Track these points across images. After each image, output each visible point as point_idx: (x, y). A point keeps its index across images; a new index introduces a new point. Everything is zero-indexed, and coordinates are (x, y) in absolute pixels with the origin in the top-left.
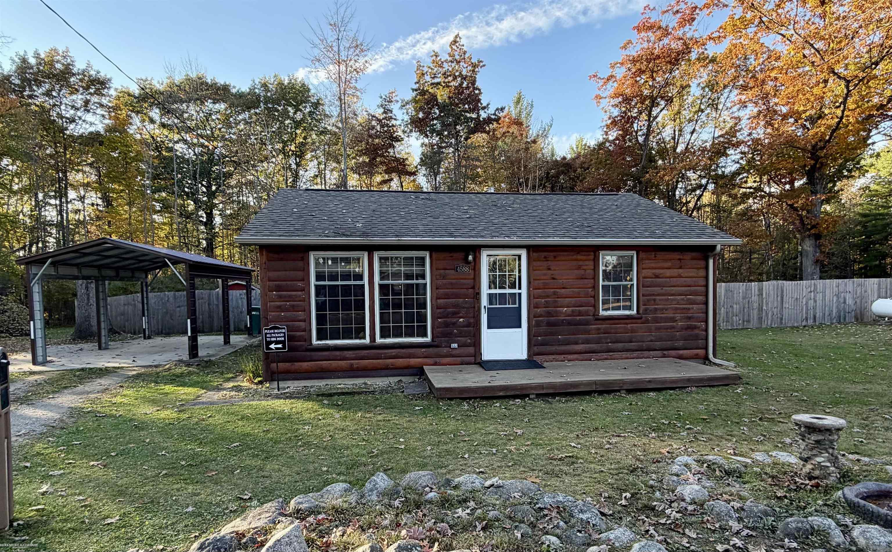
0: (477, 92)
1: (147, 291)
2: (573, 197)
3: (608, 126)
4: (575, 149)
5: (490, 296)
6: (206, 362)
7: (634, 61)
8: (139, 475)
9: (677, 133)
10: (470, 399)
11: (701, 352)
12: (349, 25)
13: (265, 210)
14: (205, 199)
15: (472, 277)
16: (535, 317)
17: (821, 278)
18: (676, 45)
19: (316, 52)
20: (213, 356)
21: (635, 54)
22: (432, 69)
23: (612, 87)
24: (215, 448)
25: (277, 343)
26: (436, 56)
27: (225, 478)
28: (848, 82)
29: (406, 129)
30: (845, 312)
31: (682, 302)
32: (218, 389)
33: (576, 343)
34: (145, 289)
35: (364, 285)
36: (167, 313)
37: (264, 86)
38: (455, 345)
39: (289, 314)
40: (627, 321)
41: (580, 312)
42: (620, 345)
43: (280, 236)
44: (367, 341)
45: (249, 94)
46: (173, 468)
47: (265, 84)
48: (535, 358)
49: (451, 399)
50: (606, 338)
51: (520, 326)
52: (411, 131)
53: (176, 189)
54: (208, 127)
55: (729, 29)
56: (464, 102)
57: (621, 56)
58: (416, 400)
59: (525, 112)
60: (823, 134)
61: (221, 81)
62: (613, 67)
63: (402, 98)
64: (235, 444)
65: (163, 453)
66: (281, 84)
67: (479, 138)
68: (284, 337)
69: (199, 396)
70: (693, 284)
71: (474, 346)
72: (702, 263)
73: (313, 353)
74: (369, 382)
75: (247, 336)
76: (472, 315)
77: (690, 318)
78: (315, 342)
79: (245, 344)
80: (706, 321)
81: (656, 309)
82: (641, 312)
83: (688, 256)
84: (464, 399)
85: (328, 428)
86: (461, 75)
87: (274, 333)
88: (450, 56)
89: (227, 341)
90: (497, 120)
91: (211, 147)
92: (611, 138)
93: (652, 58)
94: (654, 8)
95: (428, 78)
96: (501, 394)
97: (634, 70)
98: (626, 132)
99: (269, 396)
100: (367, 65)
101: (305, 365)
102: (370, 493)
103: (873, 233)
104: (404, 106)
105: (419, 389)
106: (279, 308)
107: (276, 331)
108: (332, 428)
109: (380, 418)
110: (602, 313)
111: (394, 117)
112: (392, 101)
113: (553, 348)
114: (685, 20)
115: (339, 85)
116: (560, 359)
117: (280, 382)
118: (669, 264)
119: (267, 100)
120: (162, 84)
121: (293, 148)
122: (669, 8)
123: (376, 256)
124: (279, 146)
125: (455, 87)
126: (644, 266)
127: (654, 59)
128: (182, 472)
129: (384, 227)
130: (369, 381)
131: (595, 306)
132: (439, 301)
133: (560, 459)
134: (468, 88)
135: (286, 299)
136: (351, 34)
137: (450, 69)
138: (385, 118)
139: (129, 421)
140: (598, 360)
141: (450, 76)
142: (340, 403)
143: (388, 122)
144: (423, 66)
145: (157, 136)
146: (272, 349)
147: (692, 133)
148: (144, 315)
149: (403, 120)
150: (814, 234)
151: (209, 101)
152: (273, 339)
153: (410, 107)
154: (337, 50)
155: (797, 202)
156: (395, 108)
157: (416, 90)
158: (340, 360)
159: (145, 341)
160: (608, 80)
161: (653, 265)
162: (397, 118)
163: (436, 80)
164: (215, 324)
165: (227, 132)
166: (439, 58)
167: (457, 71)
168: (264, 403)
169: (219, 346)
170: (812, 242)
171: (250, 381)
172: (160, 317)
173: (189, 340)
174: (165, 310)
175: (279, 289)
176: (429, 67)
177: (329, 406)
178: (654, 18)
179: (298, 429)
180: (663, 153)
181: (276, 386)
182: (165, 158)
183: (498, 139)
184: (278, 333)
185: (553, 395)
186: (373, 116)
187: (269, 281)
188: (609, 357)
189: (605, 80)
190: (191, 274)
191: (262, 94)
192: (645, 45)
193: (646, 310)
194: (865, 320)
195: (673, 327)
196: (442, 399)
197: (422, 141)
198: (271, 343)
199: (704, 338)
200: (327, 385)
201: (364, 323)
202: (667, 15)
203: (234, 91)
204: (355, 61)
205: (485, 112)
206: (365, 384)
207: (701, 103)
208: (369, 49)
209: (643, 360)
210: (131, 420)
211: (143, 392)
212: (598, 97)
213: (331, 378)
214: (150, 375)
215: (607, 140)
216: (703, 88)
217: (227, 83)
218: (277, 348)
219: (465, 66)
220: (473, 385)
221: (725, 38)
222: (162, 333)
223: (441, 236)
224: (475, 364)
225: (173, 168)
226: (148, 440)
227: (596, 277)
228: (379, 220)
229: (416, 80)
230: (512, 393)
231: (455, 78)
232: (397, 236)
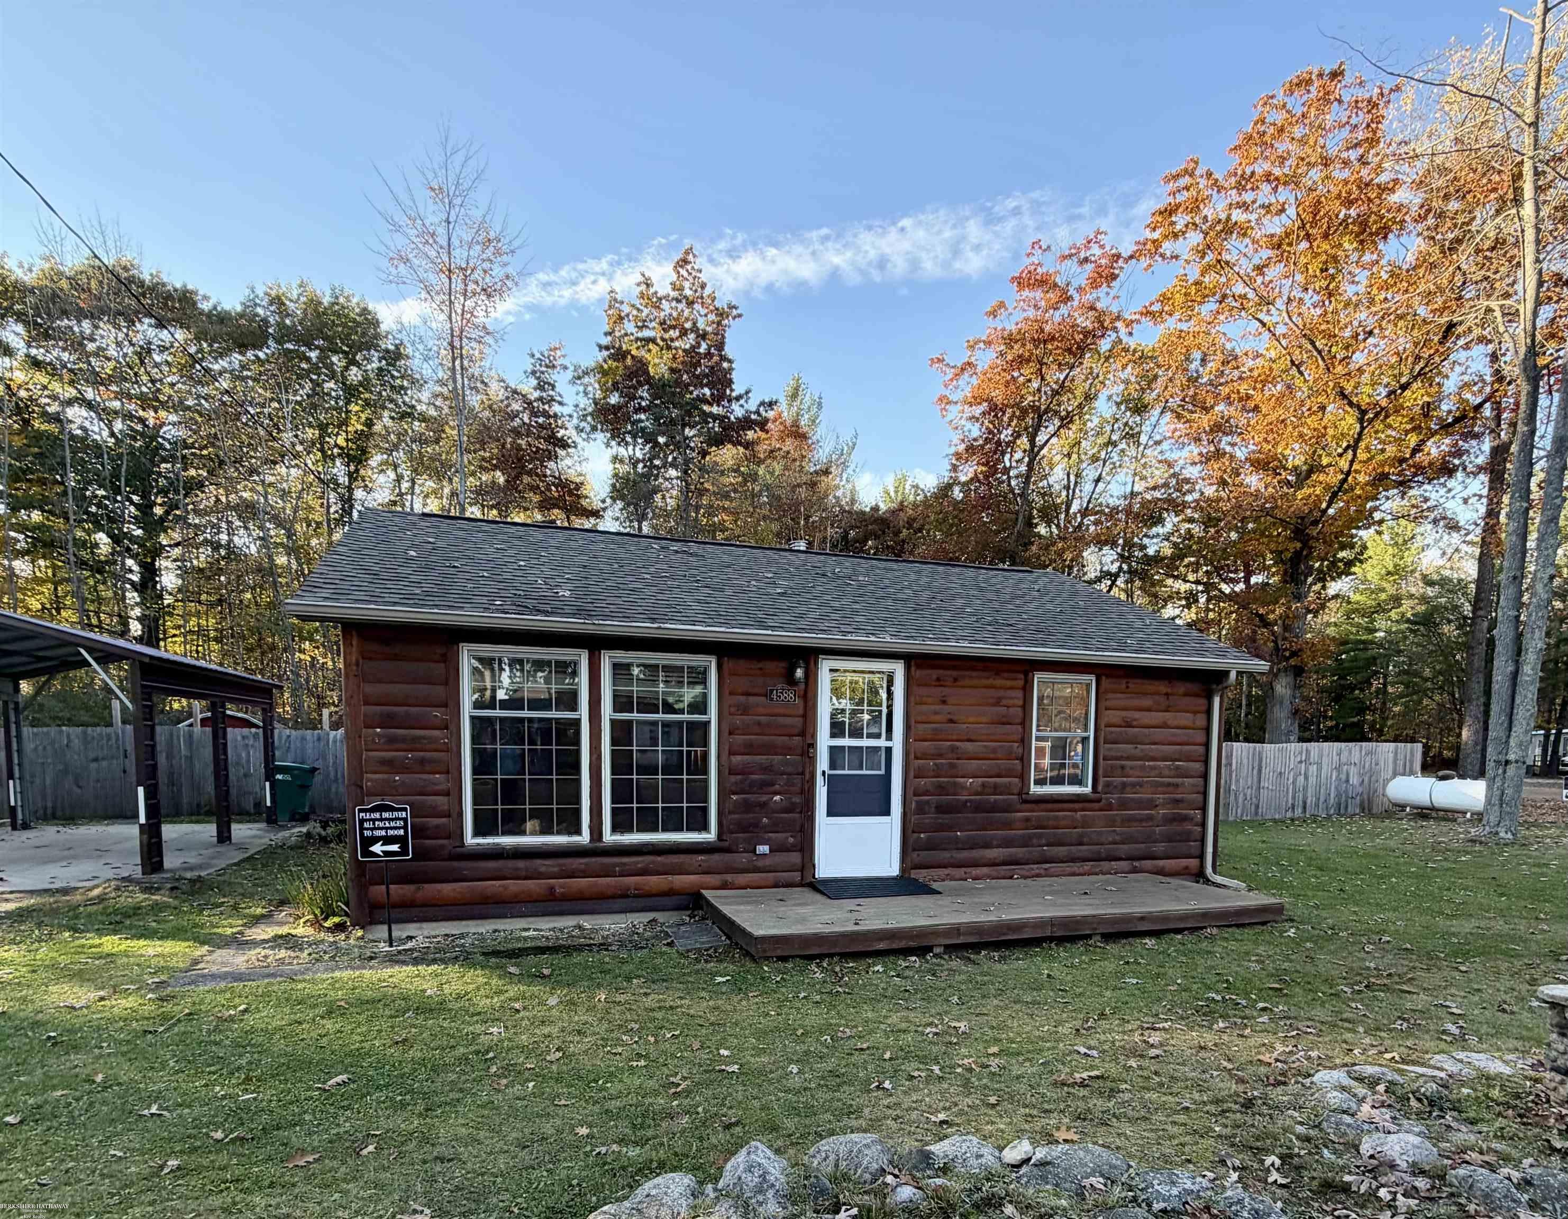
0: (725, 365)
1: (17, 723)
2: (957, 570)
3: (958, 456)
4: (892, 494)
5: (832, 749)
6: (192, 881)
7: (1010, 340)
8: (103, 1176)
9: (1072, 478)
10: (821, 957)
11: (1193, 863)
12: (472, 194)
13: (340, 549)
14: (139, 532)
15: (801, 712)
16: (915, 795)
17: (1301, 740)
18: (1085, 322)
19: (400, 241)
20: (200, 867)
21: (1014, 328)
22: (638, 310)
23: (967, 386)
24: (289, 1091)
25: (388, 840)
26: (648, 285)
27: (343, 1169)
28: (1363, 412)
29: (583, 424)
30: (1347, 797)
31: (1166, 772)
32: (237, 942)
33: (987, 846)
34: (13, 719)
35: (579, 720)
36: (66, 772)
37: (277, 301)
38: (763, 849)
39: (408, 778)
40: (1077, 806)
41: (996, 786)
42: (1062, 851)
43: (395, 604)
44: (584, 838)
45: (242, 315)
46: (195, 1149)
47: (278, 298)
48: (914, 874)
49: (784, 959)
50: (1040, 836)
51: (887, 812)
52: (594, 429)
53: (70, 505)
54: (145, 378)
55: (1179, 298)
56: (698, 382)
57: (986, 328)
58: (706, 961)
59: (806, 416)
60: (1319, 499)
61: (175, 279)
62: (972, 347)
63: (575, 362)
64: (339, 1079)
65: (154, 1110)
66: (314, 303)
67: (727, 455)
68: (405, 828)
69: (196, 962)
70: (1185, 739)
71: (801, 850)
72: (1203, 701)
73: (463, 864)
74: (587, 925)
75: (263, 825)
76: (797, 789)
77: (1177, 801)
78: (470, 840)
79: (266, 841)
80: (1204, 809)
81: (1124, 785)
82: (1100, 788)
83: (1181, 688)
84: (811, 958)
85: (546, 1030)
86: (695, 329)
87: (381, 820)
88: (674, 289)
89: (224, 836)
90: (762, 424)
91: (151, 422)
92: (963, 479)
93: (1042, 340)
94: (1049, 247)
95: (630, 327)
96: (881, 946)
97: (1010, 357)
98: (992, 467)
99: (371, 958)
100: (509, 283)
101: (448, 889)
102: (760, 1198)
103: (1350, 671)
104: (579, 378)
105: (705, 939)
106: (391, 765)
107: (386, 815)
108: (555, 1030)
109: (649, 1002)
110: (1035, 789)
111: (558, 398)
112: (554, 367)
113: (945, 855)
114: (1101, 277)
115: (450, 318)
116: (957, 876)
117: (393, 926)
118: (1147, 702)
119: (285, 334)
120: (31, 271)
121: (341, 441)
122: (1073, 251)
123: (606, 661)
124: (311, 433)
125: (684, 351)
126: (1108, 703)
127: (1045, 342)
128: (223, 1159)
129: (619, 601)
130: (587, 922)
131: (1023, 777)
132: (737, 759)
133: (1082, 1085)
134: (709, 355)
135: (404, 746)
136: (477, 214)
137: (675, 314)
138: (540, 399)
139: (32, 1029)
140: (1025, 878)
141: (674, 327)
142: (546, 972)
143: (546, 407)
144: (622, 303)
145: (20, 387)
146: (378, 856)
147: (1098, 481)
148: (11, 776)
149: (577, 406)
150: (1295, 667)
151: (147, 320)
152: (378, 833)
153: (592, 381)
154: (445, 244)
155: (1273, 612)
156: (561, 380)
157: (607, 348)
158: (526, 878)
159: (16, 833)
160: (963, 370)
161: (1122, 703)
162: (565, 401)
163: (647, 333)
164: (185, 800)
165: (190, 392)
166: (652, 290)
167: (687, 319)
168: (367, 973)
169: (207, 846)
170: (1290, 679)
171: (316, 923)
172: (48, 782)
173: (141, 832)
174: (61, 767)
175: (387, 722)
176: (633, 306)
177: (521, 978)
178: (1049, 266)
179: (476, 1036)
180: (1049, 513)
181: (386, 935)
182: (39, 436)
183: (760, 462)
184: (390, 820)
185: (976, 947)
186: (515, 392)
187: (366, 703)
188: (1042, 872)
189: (957, 371)
190: (143, 686)
191: (271, 320)
192: (1031, 313)
193: (1107, 785)
194: (1374, 811)
195: (1150, 818)
196: (767, 958)
197: (614, 451)
198: (375, 840)
199: (1199, 838)
200: (495, 931)
201: (577, 799)
202: (1068, 262)
203: (205, 306)
204: (485, 272)
205: (742, 406)
206: (580, 927)
207: (1113, 431)
208: (513, 252)
209: (1101, 877)
210: (36, 1024)
211: (44, 952)
212: (944, 401)
213: (506, 917)
214: (54, 912)
215: (956, 482)
216: (1118, 404)
217: (190, 287)
218: (387, 853)
219: (703, 312)
220: (827, 930)
221: (1171, 315)
222: (54, 817)
223: (743, 626)
224: (801, 885)
225: (64, 458)
226: (99, 1078)
227: (1027, 723)
228: (604, 585)
229: (607, 328)
230: (902, 944)
231: (684, 333)
232: (653, 620)
